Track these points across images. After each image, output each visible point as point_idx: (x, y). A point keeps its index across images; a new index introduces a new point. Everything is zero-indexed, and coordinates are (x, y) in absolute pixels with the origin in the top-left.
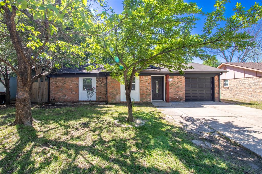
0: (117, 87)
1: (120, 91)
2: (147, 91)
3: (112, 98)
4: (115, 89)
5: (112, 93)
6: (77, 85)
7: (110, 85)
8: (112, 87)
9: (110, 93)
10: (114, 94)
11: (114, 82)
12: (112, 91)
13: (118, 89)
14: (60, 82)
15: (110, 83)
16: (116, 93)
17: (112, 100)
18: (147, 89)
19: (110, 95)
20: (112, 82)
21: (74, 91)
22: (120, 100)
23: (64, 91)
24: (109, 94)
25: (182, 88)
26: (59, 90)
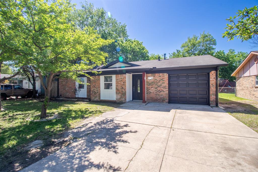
0: (97, 86)
1: (100, 90)
2: (122, 90)
3: (94, 96)
4: (96, 88)
5: (94, 91)
6: (74, 84)
7: (92, 84)
8: (94, 86)
9: (92, 91)
10: (95, 92)
11: (95, 81)
12: (94, 89)
13: (98, 88)
14: (64, 81)
15: (92, 82)
16: (97, 92)
17: (94, 98)
18: (122, 88)
19: (92, 93)
20: (94, 81)
21: (72, 89)
22: (100, 98)
24: (91, 92)
25: (164, 87)
26: (64, 88)
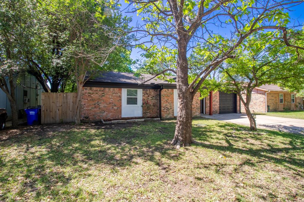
0: (170, 101)
1: (173, 105)
2: (197, 105)
3: (166, 113)
4: (169, 103)
5: (167, 107)
6: (120, 98)
7: (164, 99)
8: (166, 101)
9: (164, 108)
10: (168, 108)
11: (168, 95)
12: (166, 105)
13: (171, 103)
14: (96, 93)
15: (164, 96)
16: (170, 107)
17: (166, 115)
18: (197, 103)
19: (164, 110)
20: (166, 95)
21: (115, 106)
22: (174, 115)
23: (102, 106)
24: (162, 109)
26: (95, 104)
